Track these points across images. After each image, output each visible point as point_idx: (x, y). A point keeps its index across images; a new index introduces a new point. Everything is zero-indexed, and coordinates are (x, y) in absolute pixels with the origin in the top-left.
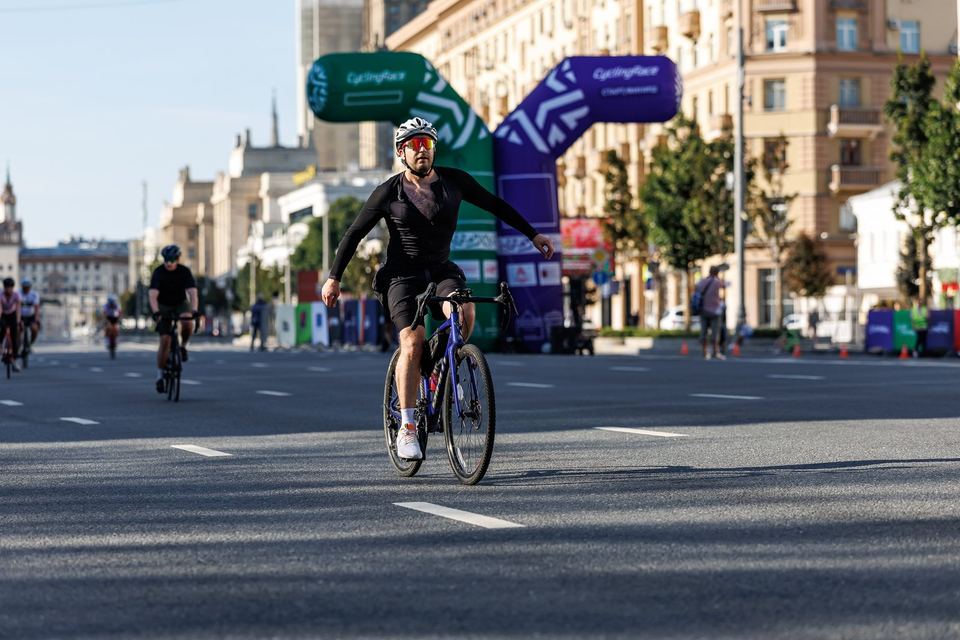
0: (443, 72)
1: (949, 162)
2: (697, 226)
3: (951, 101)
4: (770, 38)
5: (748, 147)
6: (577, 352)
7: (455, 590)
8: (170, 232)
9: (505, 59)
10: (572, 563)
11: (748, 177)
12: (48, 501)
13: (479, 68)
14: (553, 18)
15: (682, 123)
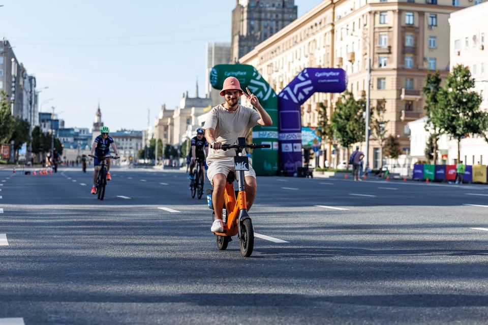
0: (259, 72)
1: (446, 110)
2: (352, 132)
3: (447, 88)
4: (380, 63)
5: (371, 103)
6: (307, 177)
8: (158, 128)
9: (282, 68)
11: (371, 113)
12: (113, 227)
13: (273, 71)
14: (300, 53)
15: (347, 93)
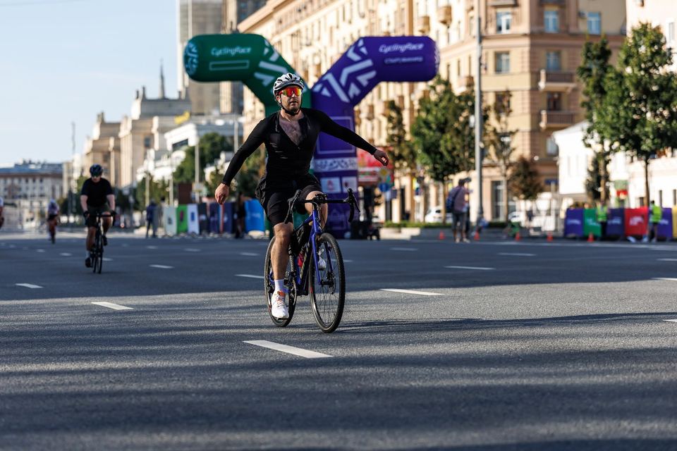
0: (277, 48)
1: (621, 108)
2: (450, 152)
3: (622, 67)
4: (499, 24)
5: (484, 98)
6: (369, 238)
7: (285, 400)
8: (91, 157)
9: (319, 38)
10: (364, 381)
11: (485, 118)
12: (7, 340)
13: (301, 44)
14: (351, 10)
15: (440, 82)
